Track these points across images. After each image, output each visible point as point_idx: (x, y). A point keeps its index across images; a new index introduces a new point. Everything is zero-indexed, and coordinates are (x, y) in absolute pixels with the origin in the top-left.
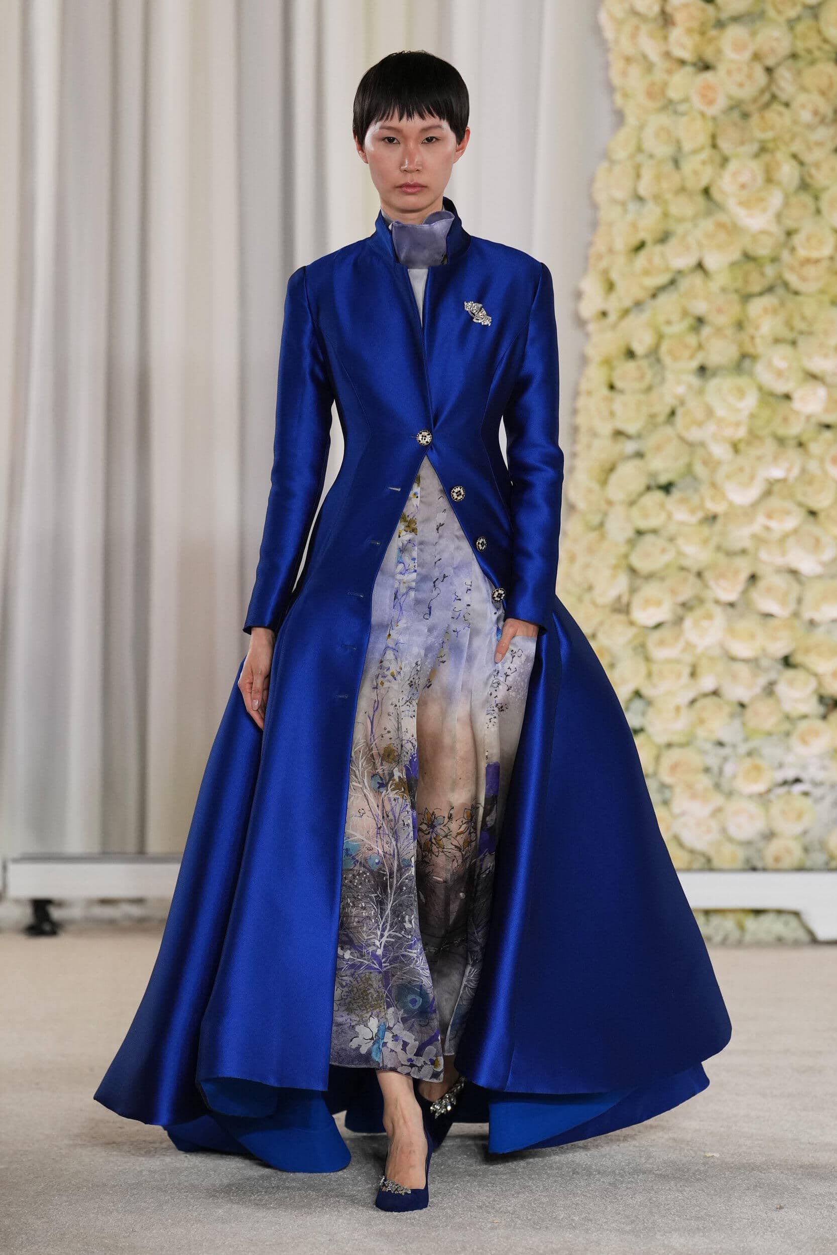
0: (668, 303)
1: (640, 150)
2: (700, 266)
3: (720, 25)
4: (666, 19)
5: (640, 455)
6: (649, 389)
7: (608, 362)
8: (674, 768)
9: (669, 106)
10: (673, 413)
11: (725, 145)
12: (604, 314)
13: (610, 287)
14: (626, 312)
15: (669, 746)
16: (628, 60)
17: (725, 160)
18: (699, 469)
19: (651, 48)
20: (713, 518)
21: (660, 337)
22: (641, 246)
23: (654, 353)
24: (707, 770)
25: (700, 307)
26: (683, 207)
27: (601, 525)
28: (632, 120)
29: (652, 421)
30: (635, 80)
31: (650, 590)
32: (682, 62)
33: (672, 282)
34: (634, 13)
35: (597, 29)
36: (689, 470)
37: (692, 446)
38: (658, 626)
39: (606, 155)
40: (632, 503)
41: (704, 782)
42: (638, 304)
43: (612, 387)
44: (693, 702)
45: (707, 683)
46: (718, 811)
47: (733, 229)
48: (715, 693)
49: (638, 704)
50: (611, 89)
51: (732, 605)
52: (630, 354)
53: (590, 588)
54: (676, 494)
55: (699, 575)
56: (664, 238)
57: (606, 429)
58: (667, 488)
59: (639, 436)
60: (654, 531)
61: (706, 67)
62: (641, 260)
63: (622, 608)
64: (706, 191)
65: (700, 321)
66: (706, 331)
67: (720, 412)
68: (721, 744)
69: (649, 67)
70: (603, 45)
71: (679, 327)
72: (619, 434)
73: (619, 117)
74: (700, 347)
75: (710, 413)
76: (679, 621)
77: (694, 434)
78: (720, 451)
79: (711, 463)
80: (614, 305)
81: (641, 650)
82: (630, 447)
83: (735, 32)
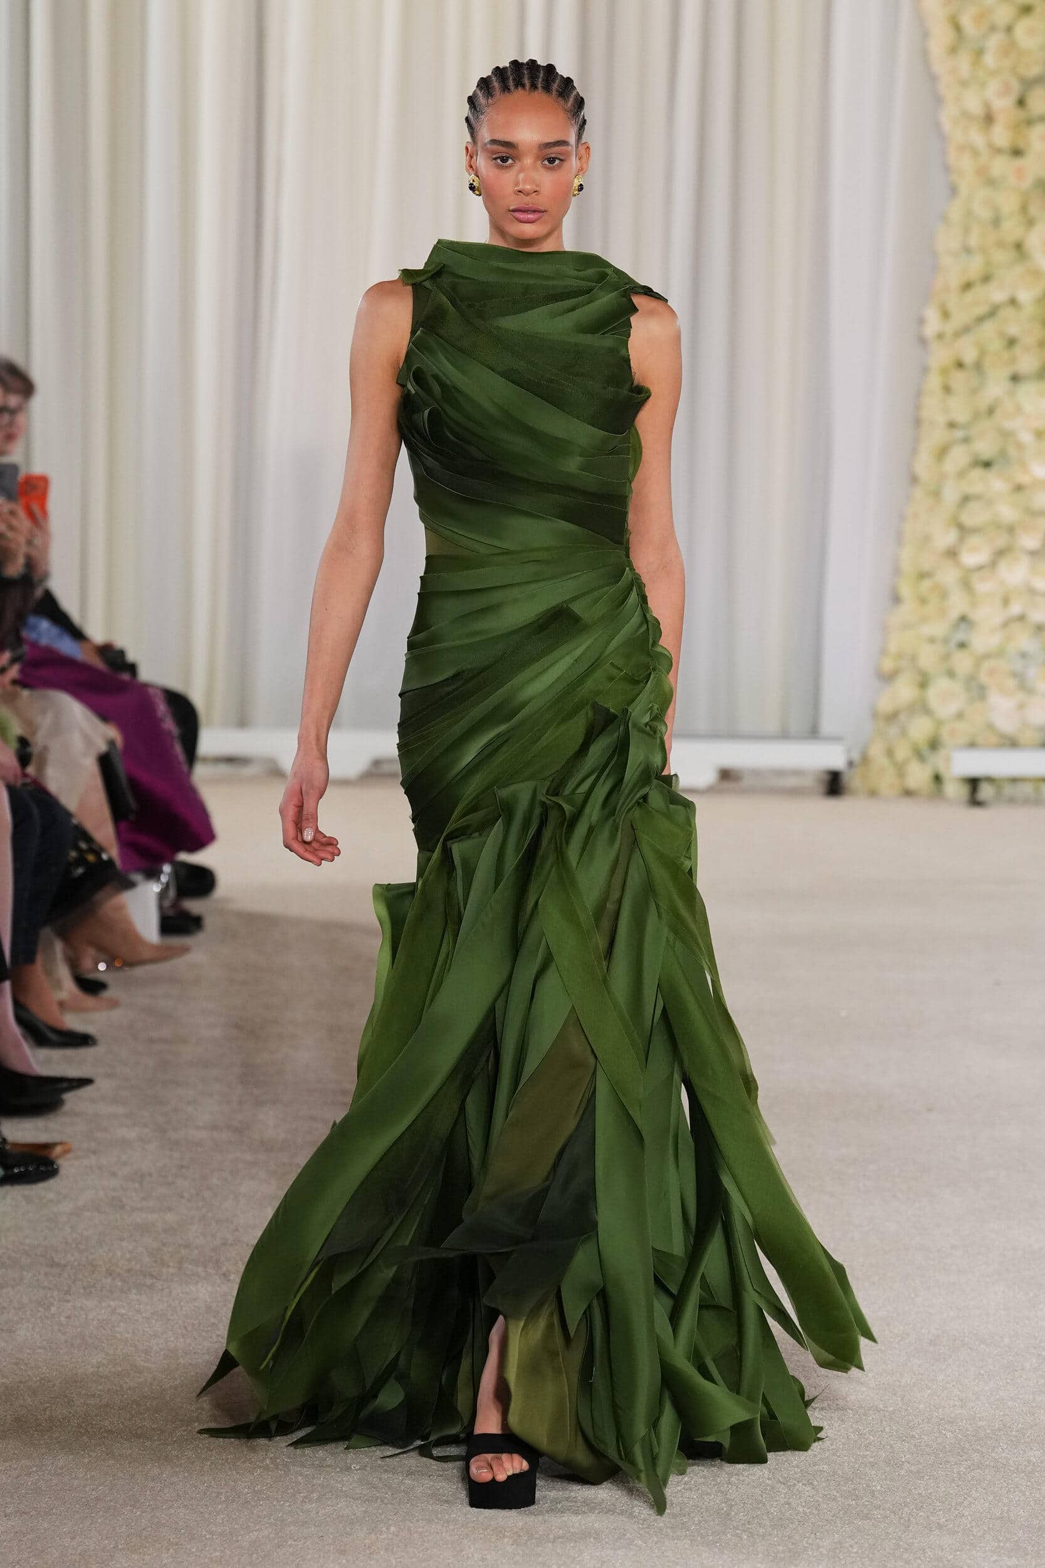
0: (989, 328)
1: (969, 214)
2: (1013, 302)
3: (1030, 122)
4: (989, 119)
5: (966, 440)
6: (974, 391)
7: (944, 372)
8: (991, 672)
9: (991, 182)
10: (991, 411)
11: (1034, 211)
12: (940, 336)
13: (946, 315)
14: (958, 334)
15: (987, 656)
16: (962, 148)
17: (1030, 223)
18: (1012, 451)
19: (977, 138)
20: (1019, 488)
21: (983, 353)
22: (967, 286)
23: (978, 366)
24: (1015, 675)
25: (1013, 330)
26: (1001, 257)
27: (936, 494)
28: (964, 190)
29: (976, 416)
30: (966, 163)
31: (974, 540)
32: (998, 151)
33: (993, 312)
34: (966, 115)
35: (937, 126)
36: (1003, 453)
37: (1007, 435)
38: (980, 568)
39: (944, 218)
40: (961, 474)
41: (1011, 683)
42: (966, 330)
43: (947, 389)
44: (1006, 624)
45: (1016, 609)
46: (1021, 706)
47: (1036, 273)
48: (1022, 618)
49: (963, 626)
50: (947, 169)
51: (1033, 554)
52: (960, 365)
53: (927, 539)
54: (995, 469)
55: (1011, 530)
56: (986, 279)
57: (941, 420)
58: (987, 465)
59: (966, 426)
60: (977, 497)
61: (1017, 152)
62: (970, 296)
63: (952, 553)
64: (1019, 246)
65: (1012, 342)
66: (1017, 349)
67: (1028, 408)
68: (1024, 655)
69: (975, 153)
70: (942, 137)
71: (996, 345)
72: (952, 425)
73: (953, 190)
74: (1013, 360)
75: (1019, 409)
76: (993, 564)
77: (1008, 425)
78: (1026, 437)
79: (1020, 446)
80: (950, 328)
81: (966, 585)
82: (959, 434)
83: (1038, 130)
